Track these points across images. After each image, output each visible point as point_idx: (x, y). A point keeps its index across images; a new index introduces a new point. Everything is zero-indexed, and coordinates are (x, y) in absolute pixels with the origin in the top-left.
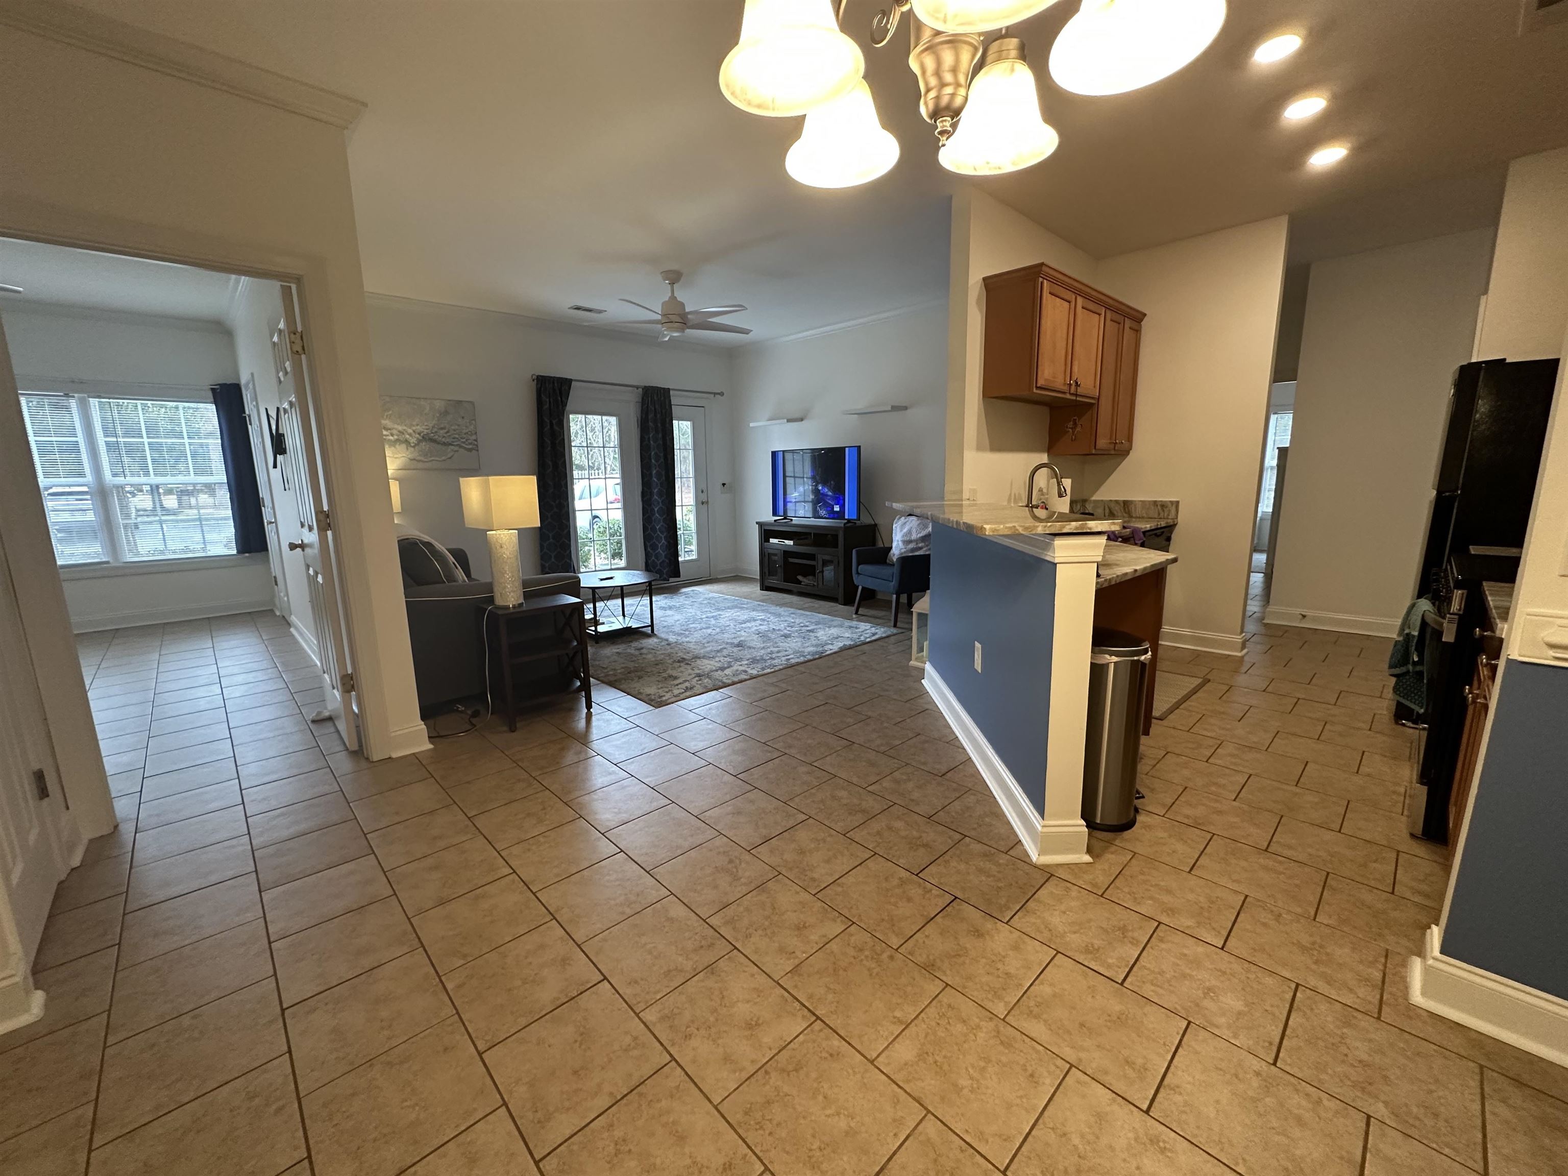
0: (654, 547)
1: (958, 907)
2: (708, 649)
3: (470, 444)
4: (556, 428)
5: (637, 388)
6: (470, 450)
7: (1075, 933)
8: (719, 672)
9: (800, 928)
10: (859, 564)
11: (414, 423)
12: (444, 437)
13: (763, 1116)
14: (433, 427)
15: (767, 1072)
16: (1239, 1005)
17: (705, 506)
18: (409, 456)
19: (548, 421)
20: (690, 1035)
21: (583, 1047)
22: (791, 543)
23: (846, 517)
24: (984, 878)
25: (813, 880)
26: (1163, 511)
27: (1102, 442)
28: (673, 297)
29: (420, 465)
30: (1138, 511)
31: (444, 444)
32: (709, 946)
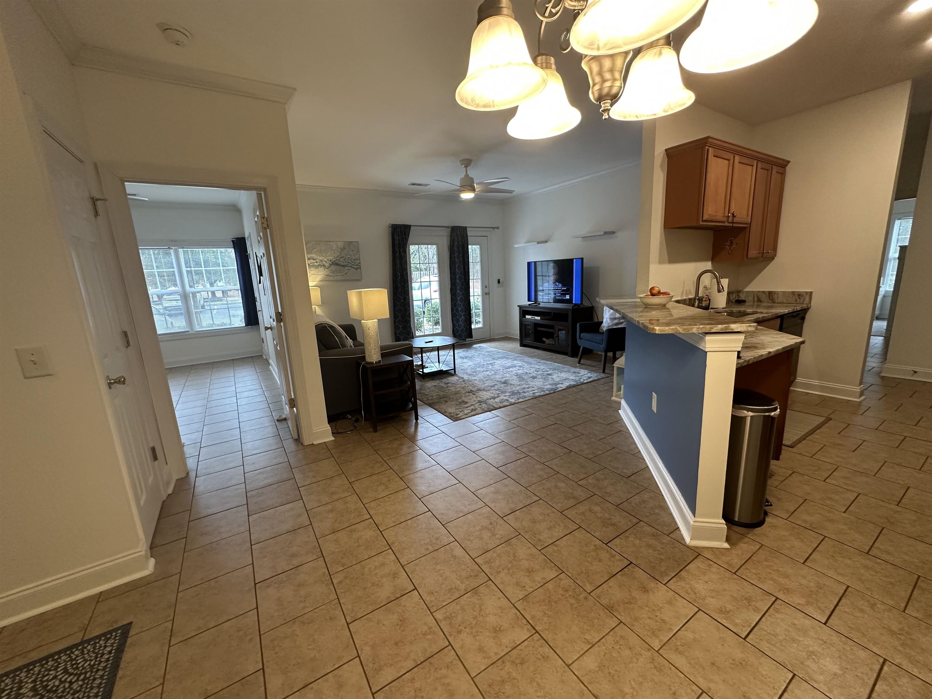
0: (458, 321)
1: (632, 569)
2: (486, 385)
3: (357, 265)
4: (402, 254)
5: (448, 228)
6: (356, 269)
7: (713, 597)
8: (492, 400)
9: (530, 571)
10: (581, 333)
11: (328, 255)
12: (343, 262)
13: (500, 689)
14: (338, 257)
15: (503, 662)
16: (835, 669)
17: (487, 296)
18: (326, 274)
19: (398, 250)
20: (461, 631)
21: (402, 628)
22: (539, 318)
23: (574, 302)
24: (651, 551)
25: (540, 540)
26: (800, 299)
27: (753, 253)
28: (467, 175)
29: (331, 278)
30: (781, 299)
31: (343, 266)
32: (475, 576)
